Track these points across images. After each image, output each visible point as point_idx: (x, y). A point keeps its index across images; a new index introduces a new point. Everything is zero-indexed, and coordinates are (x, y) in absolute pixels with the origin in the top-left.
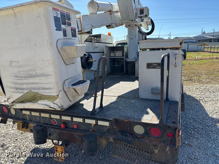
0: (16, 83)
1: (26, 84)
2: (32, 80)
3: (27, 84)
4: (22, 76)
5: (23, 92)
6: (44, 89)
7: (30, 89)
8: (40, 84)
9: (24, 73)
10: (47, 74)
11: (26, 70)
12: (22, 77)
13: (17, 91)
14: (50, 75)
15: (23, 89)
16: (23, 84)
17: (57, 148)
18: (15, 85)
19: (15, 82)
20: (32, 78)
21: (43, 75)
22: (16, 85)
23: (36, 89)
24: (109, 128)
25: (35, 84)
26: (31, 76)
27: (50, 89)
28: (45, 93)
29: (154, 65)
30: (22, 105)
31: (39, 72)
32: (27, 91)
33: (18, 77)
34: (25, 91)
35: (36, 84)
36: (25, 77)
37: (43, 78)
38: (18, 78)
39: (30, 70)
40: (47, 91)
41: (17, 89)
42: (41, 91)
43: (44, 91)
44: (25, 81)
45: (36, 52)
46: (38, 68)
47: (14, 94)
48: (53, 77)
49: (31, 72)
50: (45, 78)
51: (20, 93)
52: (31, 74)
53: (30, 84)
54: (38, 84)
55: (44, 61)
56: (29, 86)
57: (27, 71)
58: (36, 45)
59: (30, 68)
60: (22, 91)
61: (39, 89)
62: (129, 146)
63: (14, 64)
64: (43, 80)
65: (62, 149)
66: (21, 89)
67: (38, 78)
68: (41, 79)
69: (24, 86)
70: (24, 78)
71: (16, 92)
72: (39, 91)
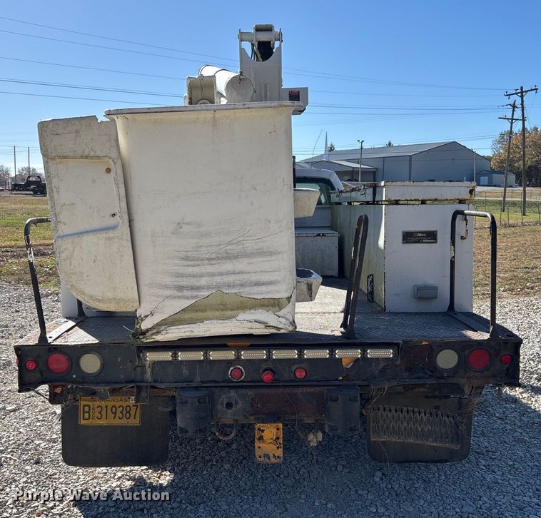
0: (182, 275)
1: (209, 276)
2: (228, 266)
3: (212, 275)
4: (203, 256)
5: (197, 297)
6: (257, 284)
7: (218, 287)
8: (249, 273)
9: (210, 249)
10: (270, 250)
11: (217, 243)
12: (203, 260)
13: (180, 294)
14: (279, 253)
15: (198, 288)
16: (202, 276)
17: (263, 431)
18: (177, 279)
19: (180, 271)
20: (228, 261)
21: (261, 253)
22: (181, 279)
23: (234, 286)
24: (385, 366)
25: (234, 273)
26: (228, 257)
27: (272, 283)
28: (258, 294)
29: (419, 235)
30: (188, 329)
31: (250, 246)
32: (207, 293)
33: (192, 260)
34: (202, 293)
35: (239, 273)
36: (210, 259)
37: (260, 259)
38: (190, 263)
39: (229, 243)
40: (264, 288)
41: (181, 288)
42: (247, 289)
43: (256, 289)
44: (210, 269)
45: (252, 204)
46: (248, 238)
47: (169, 302)
48: (285, 256)
49: (229, 247)
50: (265, 259)
51: (187, 298)
52: (228, 251)
53: (221, 274)
54: (243, 273)
55: (270, 222)
56: (218, 279)
57: (219, 245)
58: (255, 189)
59: (228, 239)
60: (195, 293)
61: (242, 285)
62: (408, 410)
63: (186, 229)
64: (260, 264)
65: (278, 429)
66: (192, 288)
67: (246, 260)
68: (253, 263)
69: (203, 281)
70: (206, 262)
71: (175, 297)
72: (241, 291)
